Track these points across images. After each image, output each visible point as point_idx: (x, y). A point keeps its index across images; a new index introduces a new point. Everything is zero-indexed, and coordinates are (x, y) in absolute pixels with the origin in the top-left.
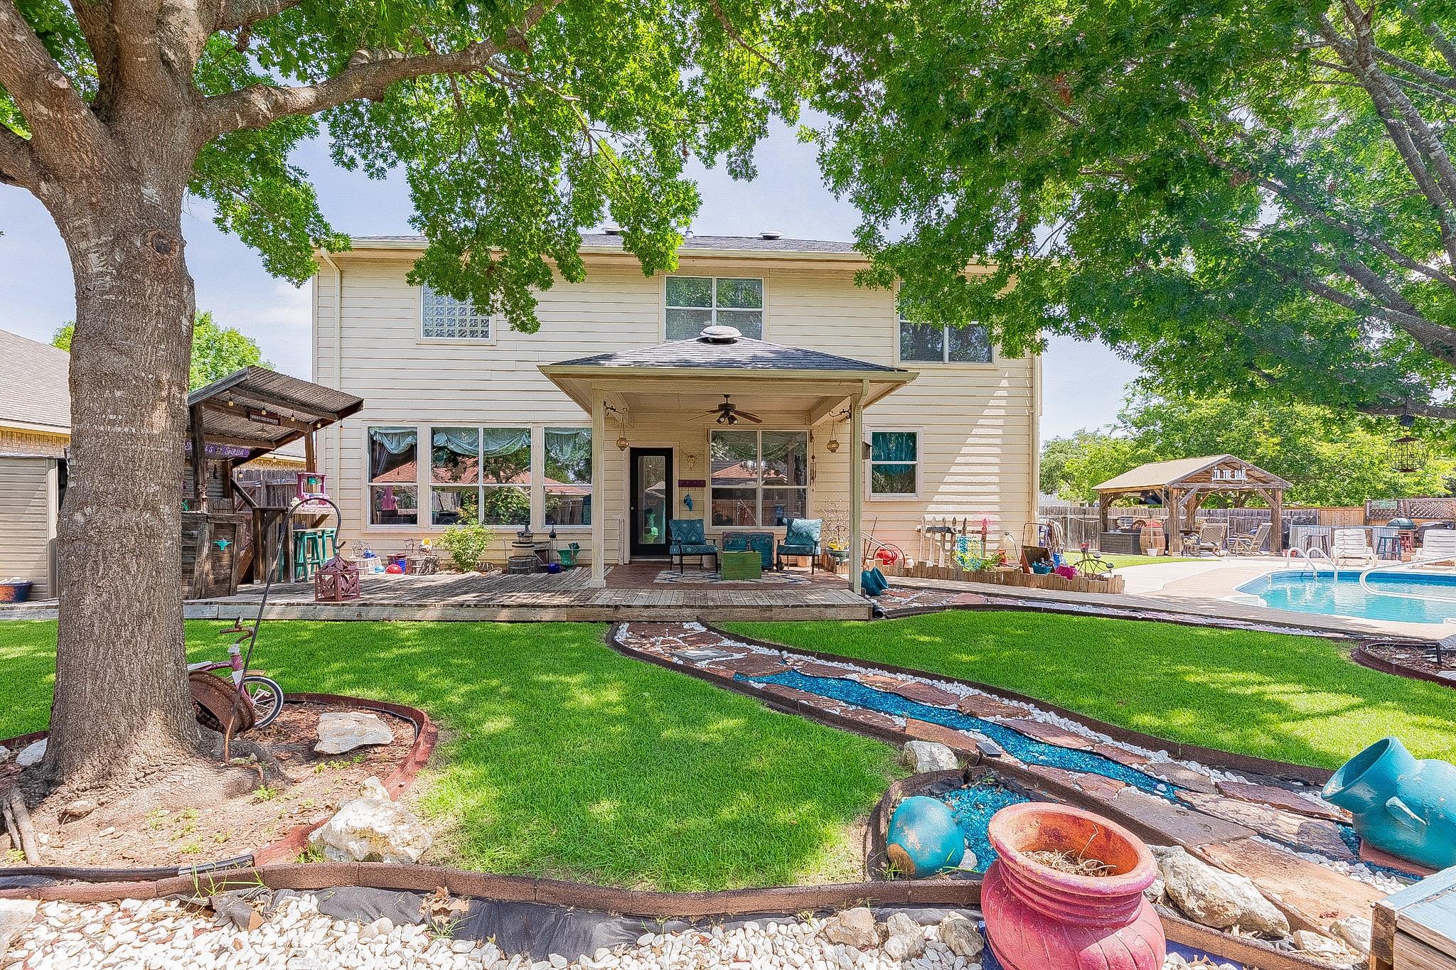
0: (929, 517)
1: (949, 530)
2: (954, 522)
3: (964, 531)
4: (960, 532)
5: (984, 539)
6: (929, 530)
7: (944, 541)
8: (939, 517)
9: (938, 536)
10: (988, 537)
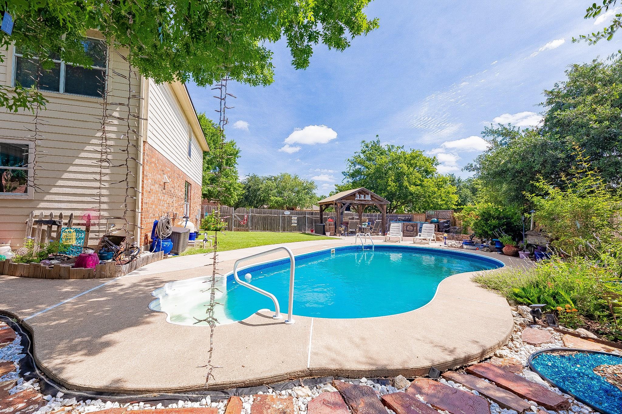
0: (36, 213)
1: (54, 223)
2: (61, 216)
3: (69, 224)
4: (66, 224)
5: (88, 230)
6: (36, 222)
7: (50, 230)
8: (47, 213)
9: (45, 227)
10: (92, 228)
